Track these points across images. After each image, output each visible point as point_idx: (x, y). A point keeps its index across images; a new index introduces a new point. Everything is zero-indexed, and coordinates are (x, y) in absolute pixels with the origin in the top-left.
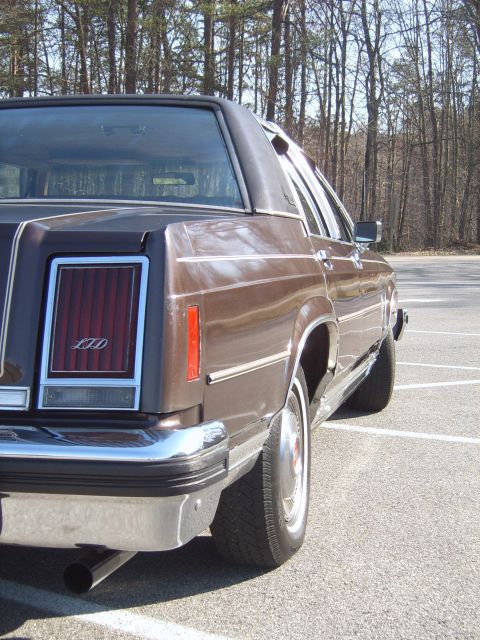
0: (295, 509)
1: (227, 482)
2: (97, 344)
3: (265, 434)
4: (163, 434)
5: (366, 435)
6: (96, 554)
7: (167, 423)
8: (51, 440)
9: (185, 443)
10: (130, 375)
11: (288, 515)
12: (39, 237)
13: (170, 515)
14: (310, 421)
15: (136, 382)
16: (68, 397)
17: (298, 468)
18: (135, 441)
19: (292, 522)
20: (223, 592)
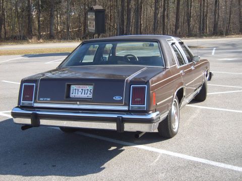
0: (175, 126)
1: (160, 122)
2: (139, 99)
3: (168, 112)
4: (150, 114)
5: (198, 108)
6: (139, 132)
7: (150, 112)
8: (132, 115)
9: (153, 115)
10: (144, 104)
11: (174, 127)
12: (129, 81)
13: (151, 127)
14: (179, 108)
15: (145, 105)
16: (134, 108)
17: (176, 118)
18: (145, 115)
19: (174, 129)
20: (160, 142)
